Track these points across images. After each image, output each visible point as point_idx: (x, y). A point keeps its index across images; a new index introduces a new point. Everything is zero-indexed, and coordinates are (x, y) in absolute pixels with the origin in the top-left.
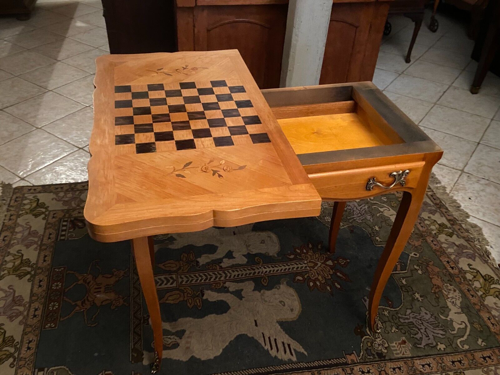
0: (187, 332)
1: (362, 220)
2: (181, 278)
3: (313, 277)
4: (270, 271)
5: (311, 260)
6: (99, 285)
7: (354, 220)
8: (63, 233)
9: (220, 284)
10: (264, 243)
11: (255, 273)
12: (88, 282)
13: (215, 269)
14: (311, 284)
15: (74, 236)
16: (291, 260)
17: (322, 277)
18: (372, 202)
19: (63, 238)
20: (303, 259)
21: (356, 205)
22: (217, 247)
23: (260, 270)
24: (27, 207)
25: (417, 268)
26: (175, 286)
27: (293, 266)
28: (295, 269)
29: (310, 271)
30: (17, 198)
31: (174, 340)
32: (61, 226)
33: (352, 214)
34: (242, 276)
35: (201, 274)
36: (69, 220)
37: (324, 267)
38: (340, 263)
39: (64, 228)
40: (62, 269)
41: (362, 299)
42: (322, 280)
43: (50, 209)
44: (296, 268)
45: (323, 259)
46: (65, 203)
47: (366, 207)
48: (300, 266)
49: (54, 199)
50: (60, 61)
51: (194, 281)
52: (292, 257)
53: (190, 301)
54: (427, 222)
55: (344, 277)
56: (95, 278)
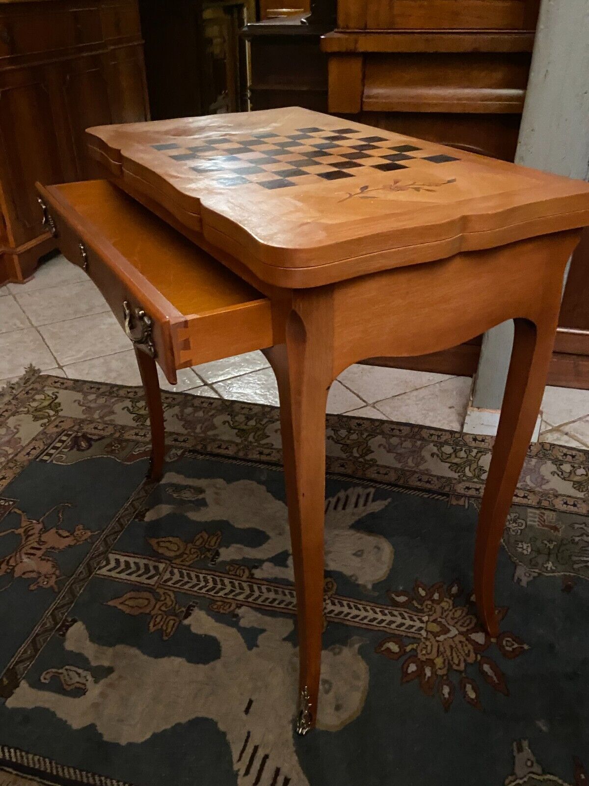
0: (113, 676)
2: (172, 573)
3: (424, 655)
4: (341, 613)
5: (439, 619)
6: (42, 543)
8: (52, 451)
9: (230, 607)
10: (361, 556)
12: (30, 533)
13: (240, 577)
14: (412, 668)
15: (64, 459)
16: (396, 604)
17: (445, 660)
19: (46, 458)
20: (422, 611)
24: (34, 404)
26: (153, 584)
27: (393, 619)
28: (393, 626)
29: (423, 640)
30: (32, 389)
31: (84, 681)
32: (57, 440)
34: (279, 604)
35: (209, 577)
36: (73, 435)
37: (461, 642)
38: (503, 647)
39: (59, 445)
40: (11, 503)
41: (515, 744)
42: (440, 669)
43: (60, 413)
44: (398, 623)
45: (468, 625)
46: (89, 409)
48: (408, 622)
49: (76, 404)
51: (190, 585)
52: (402, 599)
53: (158, 620)
55: (495, 679)
56: (45, 530)
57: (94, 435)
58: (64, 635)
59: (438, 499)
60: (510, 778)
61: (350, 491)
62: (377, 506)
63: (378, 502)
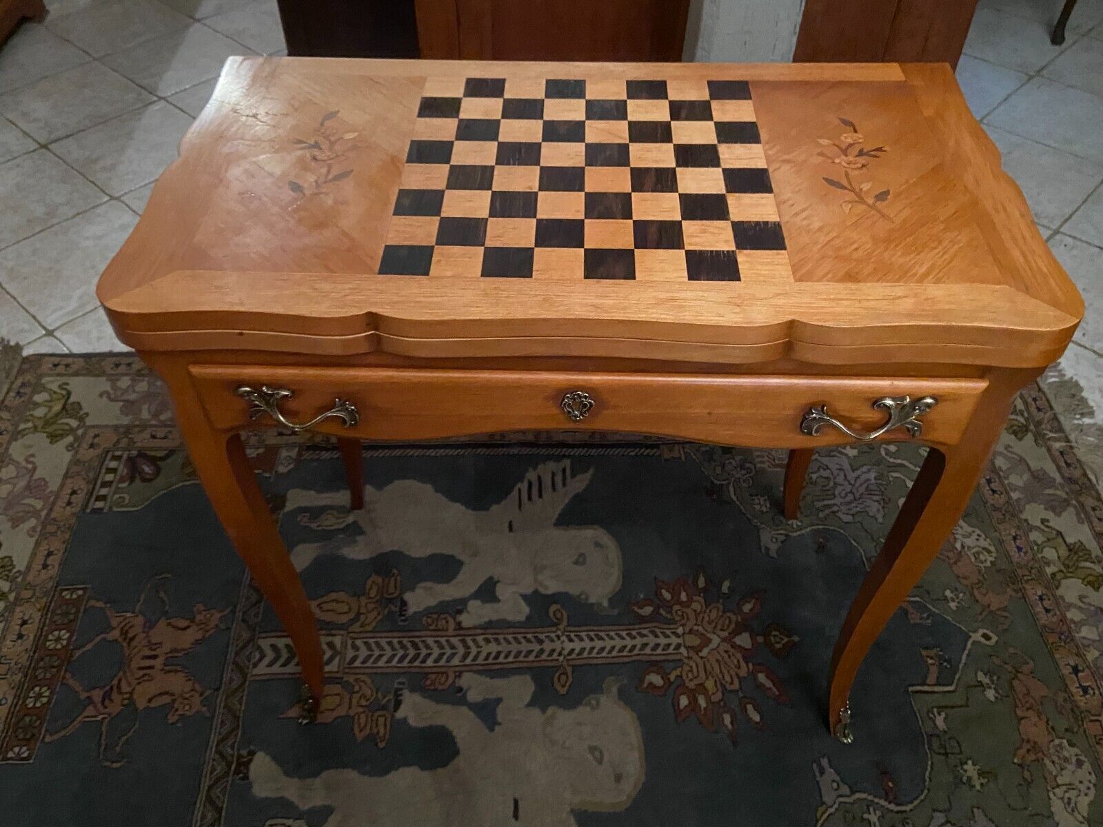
0: (337, 815)
1: (853, 515)
2: (355, 648)
3: (691, 680)
4: (583, 649)
5: (696, 628)
6: (154, 647)
7: (833, 512)
8: (104, 491)
9: (447, 678)
10: (584, 563)
11: (542, 651)
12: (130, 635)
13: (443, 630)
14: (684, 701)
15: (127, 502)
16: (642, 620)
17: (715, 681)
18: (892, 460)
19: (99, 504)
20: (673, 622)
21: (846, 466)
22: (461, 563)
23: (557, 645)
24: (40, 412)
25: (986, 680)
26: (336, 670)
27: (645, 640)
28: (648, 650)
29: (686, 661)
30: (23, 385)
32: (103, 471)
33: (829, 492)
34: (506, 657)
35: (405, 641)
36: (125, 456)
37: (727, 652)
38: (772, 645)
39: (110, 477)
40: (80, 592)
41: (815, 766)
42: (713, 694)
43: (89, 422)
44: (651, 645)
45: (728, 626)
46: (129, 407)
47: (872, 475)
48: (663, 641)
49: (105, 398)
50: (199, 20)
51: (384, 659)
52: (648, 610)
53: (363, 720)
54: (1035, 536)
55: (774, 689)
56: (150, 625)
57: (157, 449)
58: (246, 777)
59: (648, 455)
60: (821, 809)
61: (540, 467)
62: (579, 484)
63: (579, 477)
